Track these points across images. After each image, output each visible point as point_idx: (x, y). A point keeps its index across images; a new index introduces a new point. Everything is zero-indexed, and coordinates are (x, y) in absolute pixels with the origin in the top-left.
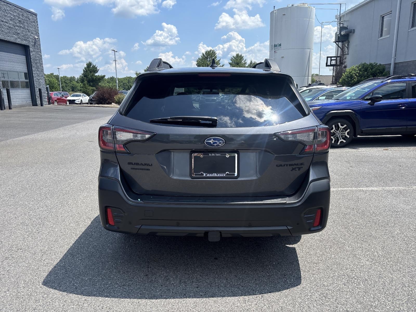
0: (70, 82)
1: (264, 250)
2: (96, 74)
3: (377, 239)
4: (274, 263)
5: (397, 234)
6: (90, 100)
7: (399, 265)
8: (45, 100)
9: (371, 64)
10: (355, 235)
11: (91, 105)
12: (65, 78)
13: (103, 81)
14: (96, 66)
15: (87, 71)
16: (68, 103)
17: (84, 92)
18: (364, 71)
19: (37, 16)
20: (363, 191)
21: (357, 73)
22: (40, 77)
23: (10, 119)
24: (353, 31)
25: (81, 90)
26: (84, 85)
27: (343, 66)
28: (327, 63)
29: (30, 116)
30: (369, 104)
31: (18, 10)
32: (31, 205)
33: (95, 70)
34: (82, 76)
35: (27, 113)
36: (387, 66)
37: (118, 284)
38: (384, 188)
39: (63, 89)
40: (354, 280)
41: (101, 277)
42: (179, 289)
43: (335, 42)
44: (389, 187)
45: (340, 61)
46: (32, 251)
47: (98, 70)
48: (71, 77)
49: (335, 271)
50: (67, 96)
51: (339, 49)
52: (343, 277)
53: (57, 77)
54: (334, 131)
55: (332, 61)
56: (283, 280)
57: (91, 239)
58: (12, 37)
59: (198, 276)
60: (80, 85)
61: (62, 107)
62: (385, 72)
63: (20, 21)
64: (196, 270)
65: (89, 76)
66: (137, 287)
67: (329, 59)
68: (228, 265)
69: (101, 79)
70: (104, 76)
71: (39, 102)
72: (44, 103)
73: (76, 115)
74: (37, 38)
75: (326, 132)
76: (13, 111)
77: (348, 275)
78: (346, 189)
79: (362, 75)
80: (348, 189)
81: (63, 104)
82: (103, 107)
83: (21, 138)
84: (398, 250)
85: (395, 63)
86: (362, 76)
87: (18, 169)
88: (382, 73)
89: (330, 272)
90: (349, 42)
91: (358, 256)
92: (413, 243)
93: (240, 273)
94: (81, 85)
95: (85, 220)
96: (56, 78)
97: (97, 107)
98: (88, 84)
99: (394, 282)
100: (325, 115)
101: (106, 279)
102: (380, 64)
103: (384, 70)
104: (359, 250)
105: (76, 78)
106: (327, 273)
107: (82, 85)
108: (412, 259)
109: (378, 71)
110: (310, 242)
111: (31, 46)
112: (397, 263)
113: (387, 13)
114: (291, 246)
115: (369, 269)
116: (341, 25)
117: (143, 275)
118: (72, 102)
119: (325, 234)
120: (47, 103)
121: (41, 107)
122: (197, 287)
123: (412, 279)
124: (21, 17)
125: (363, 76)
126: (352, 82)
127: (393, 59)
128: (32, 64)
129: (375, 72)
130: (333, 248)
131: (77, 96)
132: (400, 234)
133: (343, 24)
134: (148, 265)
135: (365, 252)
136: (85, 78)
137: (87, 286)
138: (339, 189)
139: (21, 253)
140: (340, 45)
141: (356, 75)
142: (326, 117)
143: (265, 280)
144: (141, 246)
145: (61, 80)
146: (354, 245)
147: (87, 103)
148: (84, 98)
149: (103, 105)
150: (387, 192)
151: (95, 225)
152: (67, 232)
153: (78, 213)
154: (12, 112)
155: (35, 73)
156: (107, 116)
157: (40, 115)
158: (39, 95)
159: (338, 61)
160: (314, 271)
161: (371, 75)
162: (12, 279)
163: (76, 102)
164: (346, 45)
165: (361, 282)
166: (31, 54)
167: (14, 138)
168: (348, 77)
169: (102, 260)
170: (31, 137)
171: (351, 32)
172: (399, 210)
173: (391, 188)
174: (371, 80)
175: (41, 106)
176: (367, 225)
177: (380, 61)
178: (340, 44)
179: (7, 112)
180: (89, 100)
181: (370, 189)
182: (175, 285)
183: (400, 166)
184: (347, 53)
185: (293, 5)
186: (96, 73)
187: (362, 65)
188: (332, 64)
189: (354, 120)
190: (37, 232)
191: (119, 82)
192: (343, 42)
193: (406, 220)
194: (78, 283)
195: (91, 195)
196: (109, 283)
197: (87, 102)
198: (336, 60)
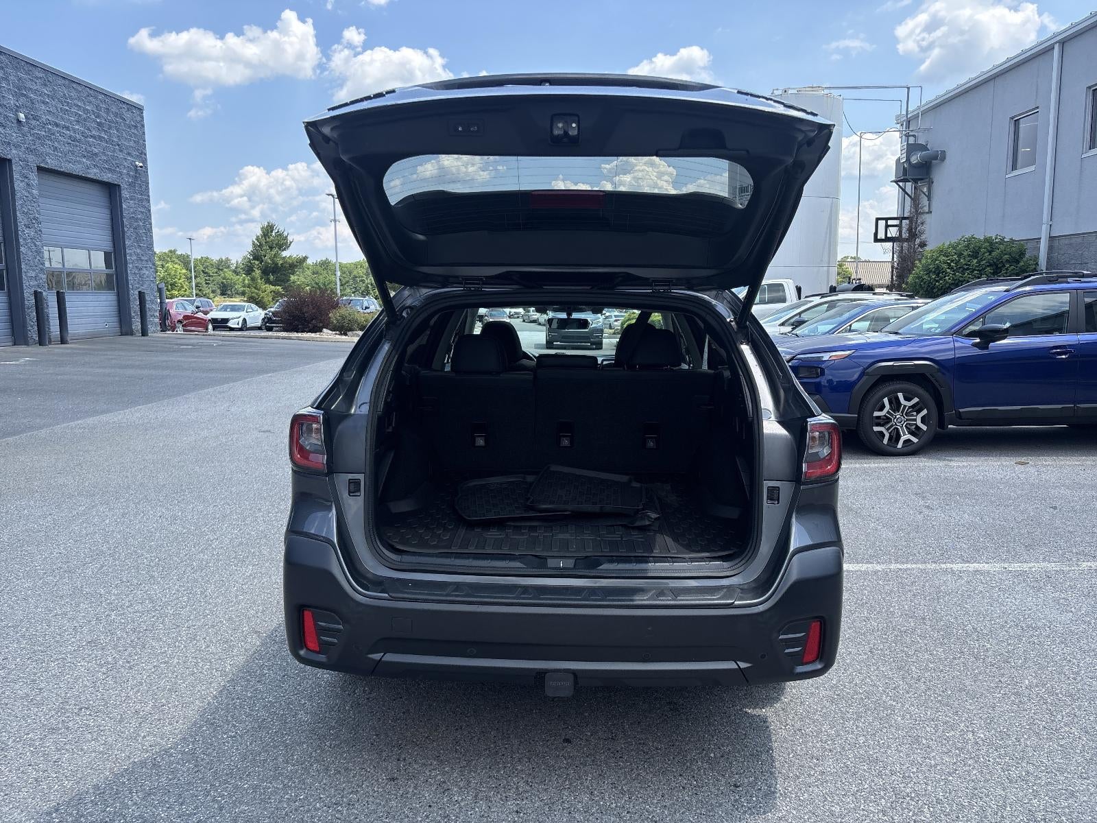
0: (216, 272)
1: (688, 721)
2: (285, 254)
3: (978, 698)
4: (712, 755)
5: (1029, 687)
6: (267, 320)
7: (1024, 765)
8: (154, 320)
9: (987, 240)
10: (923, 687)
11: (270, 333)
12: (204, 261)
13: (301, 270)
14: (285, 234)
15: (261, 246)
16: (210, 327)
17: (252, 300)
18: (969, 255)
19: (142, 113)
20: (953, 572)
21: (952, 261)
22: (144, 263)
23: (62, 369)
24: (941, 157)
25: (243, 294)
26: (253, 279)
27: (918, 241)
28: (876, 234)
29: (114, 361)
30: (975, 345)
31: (96, 98)
32: (113, 598)
33: (282, 243)
34: (249, 259)
35: (105, 353)
36: (1029, 245)
37: (323, 802)
38: (1006, 565)
39: (200, 290)
40: (908, 803)
41: (283, 782)
42: (471, 814)
43: (896, 182)
44: (1020, 564)
45: (910, 230)
46: (115, 714)
47: (291, 243)
48: (221, 261)
49: (864, 779)
50: (208, 309)
51: (908, 199)
52: (882, 793)
53: (185, 260)
54: (888, 412)
55: (890, 228)
56: (732, 798)
57: (260, 687)
58: (79, 162)
59: (521, 784)
60: (241, 280)
61: (195, 338)
62: (1025, 259)
63: (99, 124)
64: (516, 770)
65: (267, 259)
66: (368, 808)
67: (882, 224)
68: (598, 757)
69: (297, 266)
70: (305, 258)
71: (137, 325)
72: (151, 328)
73: (228, 361)
74: (141, 167)
75: (829, 433)
76: (71, 348)
77: (894, 789)
78: (909, 566)
79: (966, 267)
80: (914, 566)
81: (199, 332)
82: (299, 339)
83: (90, 421)
84: (1028, 727)
85: (1050, 237)
86: (964, 269)
87: (82, 501)
88: (1018, 262)
89: (851, 780)
90: (931, 183)
91: (924, 742)
92: (1067, 711)
93: (626, 778)
94: (244, 280)
95: (246, 637)
96: (182, 262)
97: (284, 338)
98: (261, 279)
99: (1008, 809)
100: (863, 374)
101: (295, 787)
102: (1011, 239)
103: (1022, 254)
104: (928, 725)
105: (234, 261)
106: (843, 783)
107: (246, 282)
108: (1059, 752)
109: (1006, 256)
110: (807, 703)
111: (124, 186)
112: (1020, 762)
113: (1027, 112)
114: (757, 712)
115: (950, 774)
116: (911, 140)
117: (385, 778)
118: (220, 324)
119: (847, 684)
120: (159, 328)
121: (143, 338)
122: (517, 812)
123: (1053, 802)
124: (105, 115)
125: (968, 269)
126: (941, 284)
127: (1044, 227)
128: (126, 229)
129: (998, 260)
130: (863, 720)
131: (234, 309)
132: (1037, 686)
133: (914, 136)
134: (400, 755)
135: (943, 732)
136: (257, 262)
137: (247, 804)
138: (893, 566)
139: (89, 717)
140: (908, 190)
141: (950, 267)
142: (865, 378)
143: (687, 798)
144: (384, 706)
145: (195, 267)
146: (917, 714)
147: (259, 328)
148: (252, 314)
149: (300, 335)
150: (1014, 577)
151: (272, 650)
152: (201, 665)
153: (230, 619)
154: (69, 351)
155: (132, 253)
156: (308, 364)
157: (139, 360)
158: (138, 309)
159: (904, 230)
160: (809, 775)
161: (988, 266)
162: (66, 782)
163: (230, 324)
164: (925, 190)
165: (926, 807)
166: (124, 206)
167: (72, 419)
168: (929, 272)
169: (286, 740)
170: (116, 419)
171: (936, 158)
172: (1039, 624)
173: (1026, 567)
174: (982, 284)
175: (142, 335)
176: (956, 662)
177: (1014, 232)
178: (909, 186)
179: (56, 350)
180: (263, 319)
181: (973, 566)
182: (462, 804)
183: (1055, 508)
184: (926, 209)
185: (785, 91)
186: (285, 249)
187: (964, 241)
188: (889, 235)
189: (938, 386)
190: (128, 665)
191: (343, 272)
192: (915, 181)
193: (1055, 650)
194: (224, 795)
195: (263, 571)
196: (301, 797)
197: (259, 324)
198: (900, 226)
